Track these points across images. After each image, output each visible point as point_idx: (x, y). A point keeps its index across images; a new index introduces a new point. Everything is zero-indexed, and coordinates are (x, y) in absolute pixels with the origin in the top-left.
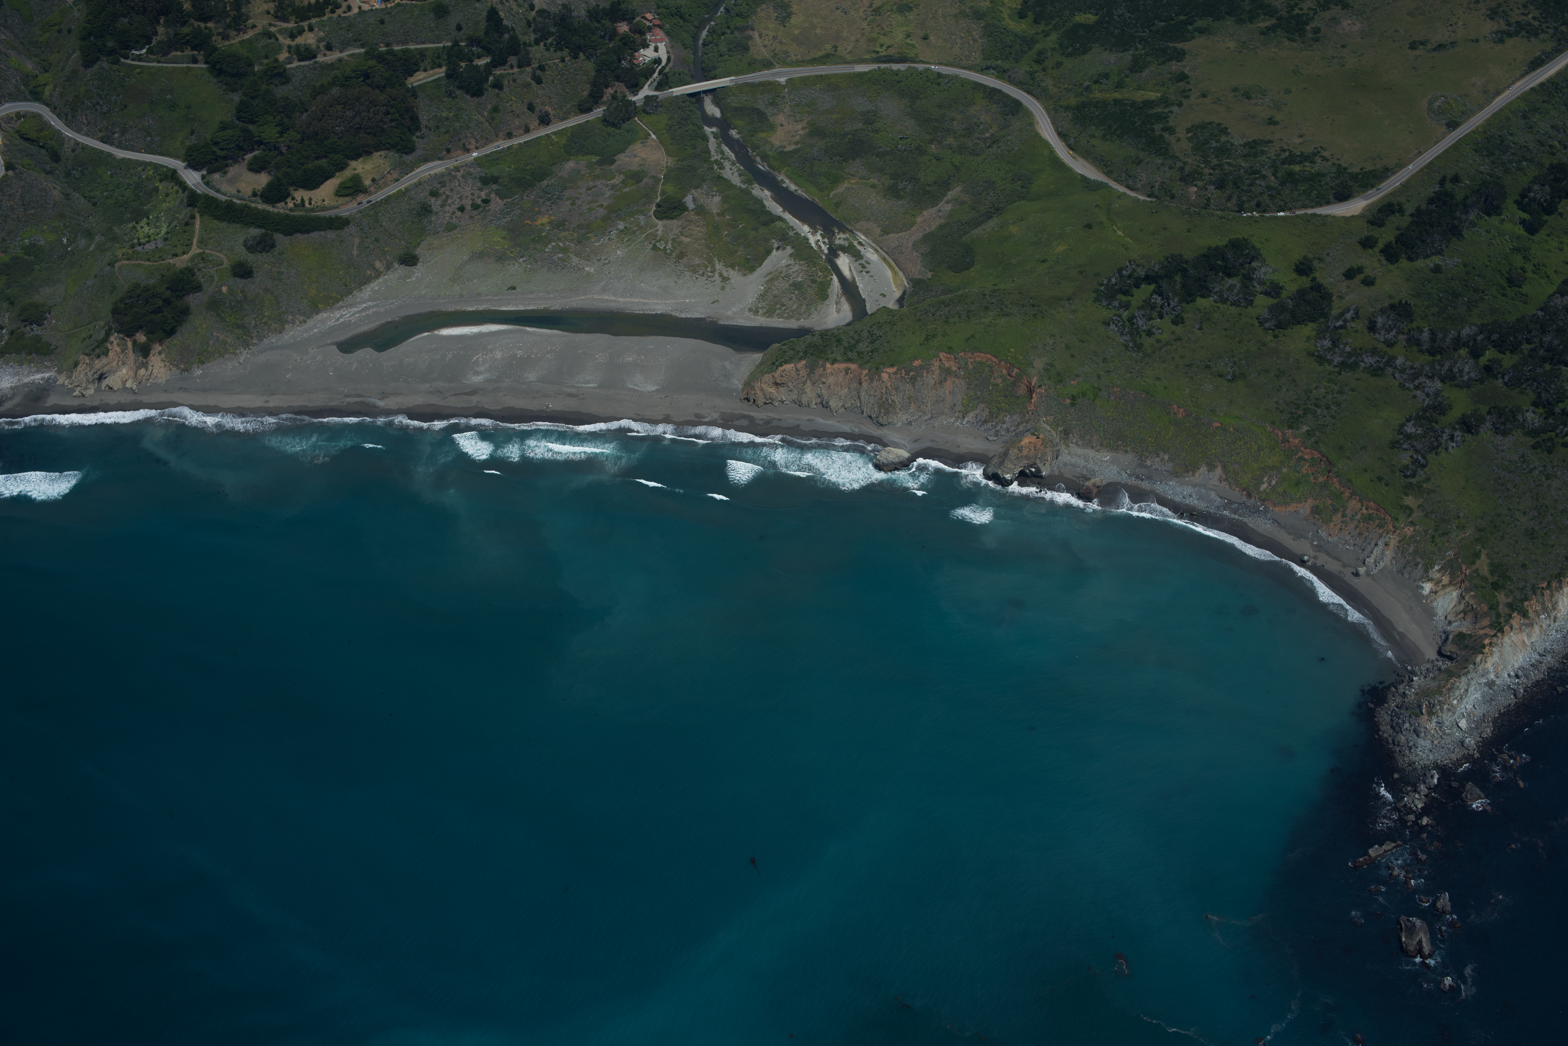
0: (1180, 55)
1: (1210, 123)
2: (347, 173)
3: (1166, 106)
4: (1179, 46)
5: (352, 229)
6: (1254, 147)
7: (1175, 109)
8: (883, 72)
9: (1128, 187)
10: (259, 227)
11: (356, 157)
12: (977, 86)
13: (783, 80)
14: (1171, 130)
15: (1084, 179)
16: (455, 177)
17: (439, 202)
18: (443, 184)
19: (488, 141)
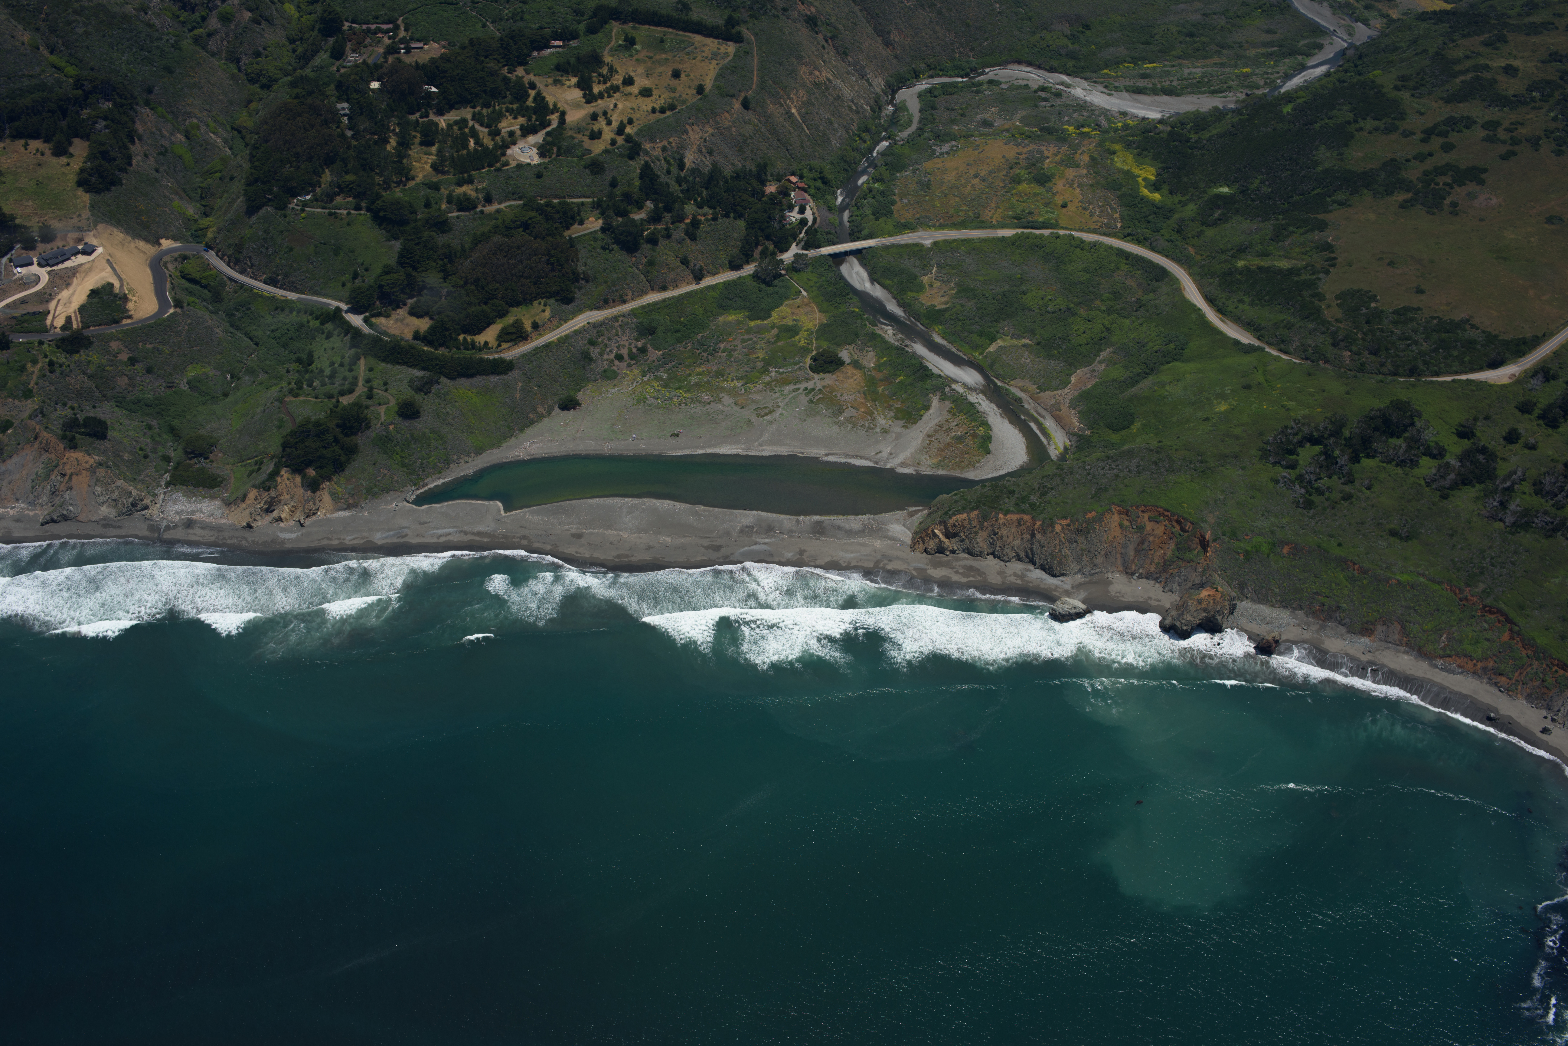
0: (1322, 226)
1: (1359, 291)
2: (510, 320)
3: (1313, 274)
4: (1320, 216)
5: (516, 373)
6: (1403, 314)
7: (1321, 275)
8: (1028, 236)
9: (1281, 350)
10: (424, 369)
11: (518, 304)
12: (1120, 252)
13: (928, 243)
14: (1321, 297)
15: (1237, 343)
16: (612, 327)
17: (598, 350)
18: (600, 334)
19: (643, 293)
